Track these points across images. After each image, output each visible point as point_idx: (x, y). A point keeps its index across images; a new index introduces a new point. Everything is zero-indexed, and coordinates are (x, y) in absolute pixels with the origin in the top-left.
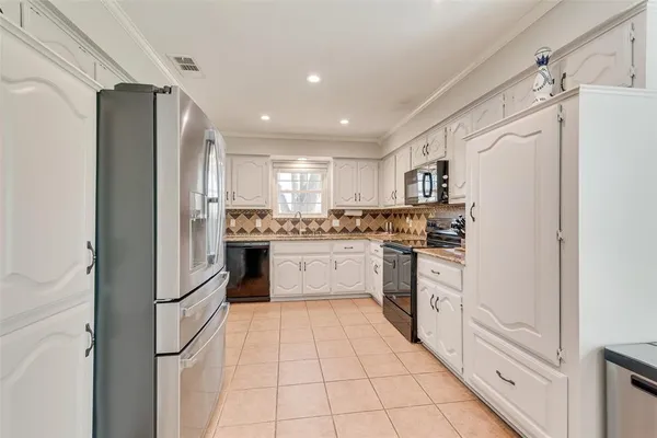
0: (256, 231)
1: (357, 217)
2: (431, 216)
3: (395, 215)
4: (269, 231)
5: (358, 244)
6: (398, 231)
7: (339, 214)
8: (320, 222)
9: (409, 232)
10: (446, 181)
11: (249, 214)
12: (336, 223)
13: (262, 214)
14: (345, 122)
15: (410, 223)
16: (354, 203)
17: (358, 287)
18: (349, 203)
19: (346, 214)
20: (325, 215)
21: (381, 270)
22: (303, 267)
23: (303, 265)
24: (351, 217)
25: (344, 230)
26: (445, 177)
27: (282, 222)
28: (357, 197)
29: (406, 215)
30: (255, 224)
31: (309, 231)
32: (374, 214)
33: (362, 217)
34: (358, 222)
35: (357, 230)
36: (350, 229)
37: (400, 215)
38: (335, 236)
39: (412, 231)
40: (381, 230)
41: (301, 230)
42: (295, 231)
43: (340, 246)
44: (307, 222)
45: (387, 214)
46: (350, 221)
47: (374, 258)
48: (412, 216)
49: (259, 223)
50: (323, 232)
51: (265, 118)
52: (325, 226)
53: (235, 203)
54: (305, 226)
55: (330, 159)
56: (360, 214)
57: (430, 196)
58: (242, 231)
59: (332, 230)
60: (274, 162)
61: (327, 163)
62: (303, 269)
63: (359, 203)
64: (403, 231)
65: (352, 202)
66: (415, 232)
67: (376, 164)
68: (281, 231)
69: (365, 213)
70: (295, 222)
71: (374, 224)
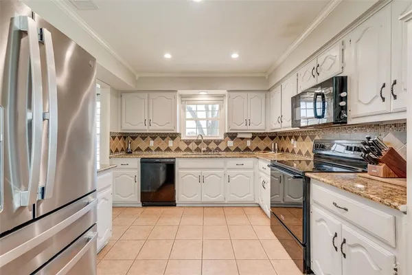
0: (168, 149)
1: (247, 139)
2: (317, 138)
3: (280, 137)
4: (178, 149)
5: (248, 162)
6: (282, 150)
7: (232, 136)
8: (218, 142)
9: (293, 152)
10: (345, 99)
11: (164, 136)
12: (230, 143)
13: (174, 136)
14: (235, 56)
15: (294, 144)
16: (245, 127)
17: (248, 198)
18: (240, 127)
19: (239, 136)
20: (222, 137)
21: (268, 186)
22: (201, 179)
23: (201, 178)
24: (242, 139)
25: (237, 149)
26: (343, 94)
27: (188, 142)
28: (248, 122)
29: (291, 137)
30: (168, 144)
31: (209, 150)
32: (262, 136)
33: (253, 138)
34: (249, 143)
35: (247, 149)
36: (242, 148)
37: (285, 137)
38: (230, 154)
39: (297, 151)
40: (268, 149)
41: (203, 149)
42: (198, 150)
43: (232, 163)
44: (208, 142)
45: (273, 136)
46: (242, 142)
47: (262, 174)
48: (296, 138)
49: (171, 144)
50: (220, 150)
51: (168, 56)
52: (222, 146)
53: (151, 128)
54: (206, 146)
55: (224, 92)
56: (250, 136)
57: (322, 116)
58: (158, 149)
59: (228, 149)
60: (182, 96)
61: (223, 96)
62: (202, 181)
63: (249, 127)
64: (287, 151)
65: (243, 127)
66: (300, 153)
67: (263, 95)
68: (188, 150)
69: (254, 136)
70: (198, 142)
71: (262, 144)
